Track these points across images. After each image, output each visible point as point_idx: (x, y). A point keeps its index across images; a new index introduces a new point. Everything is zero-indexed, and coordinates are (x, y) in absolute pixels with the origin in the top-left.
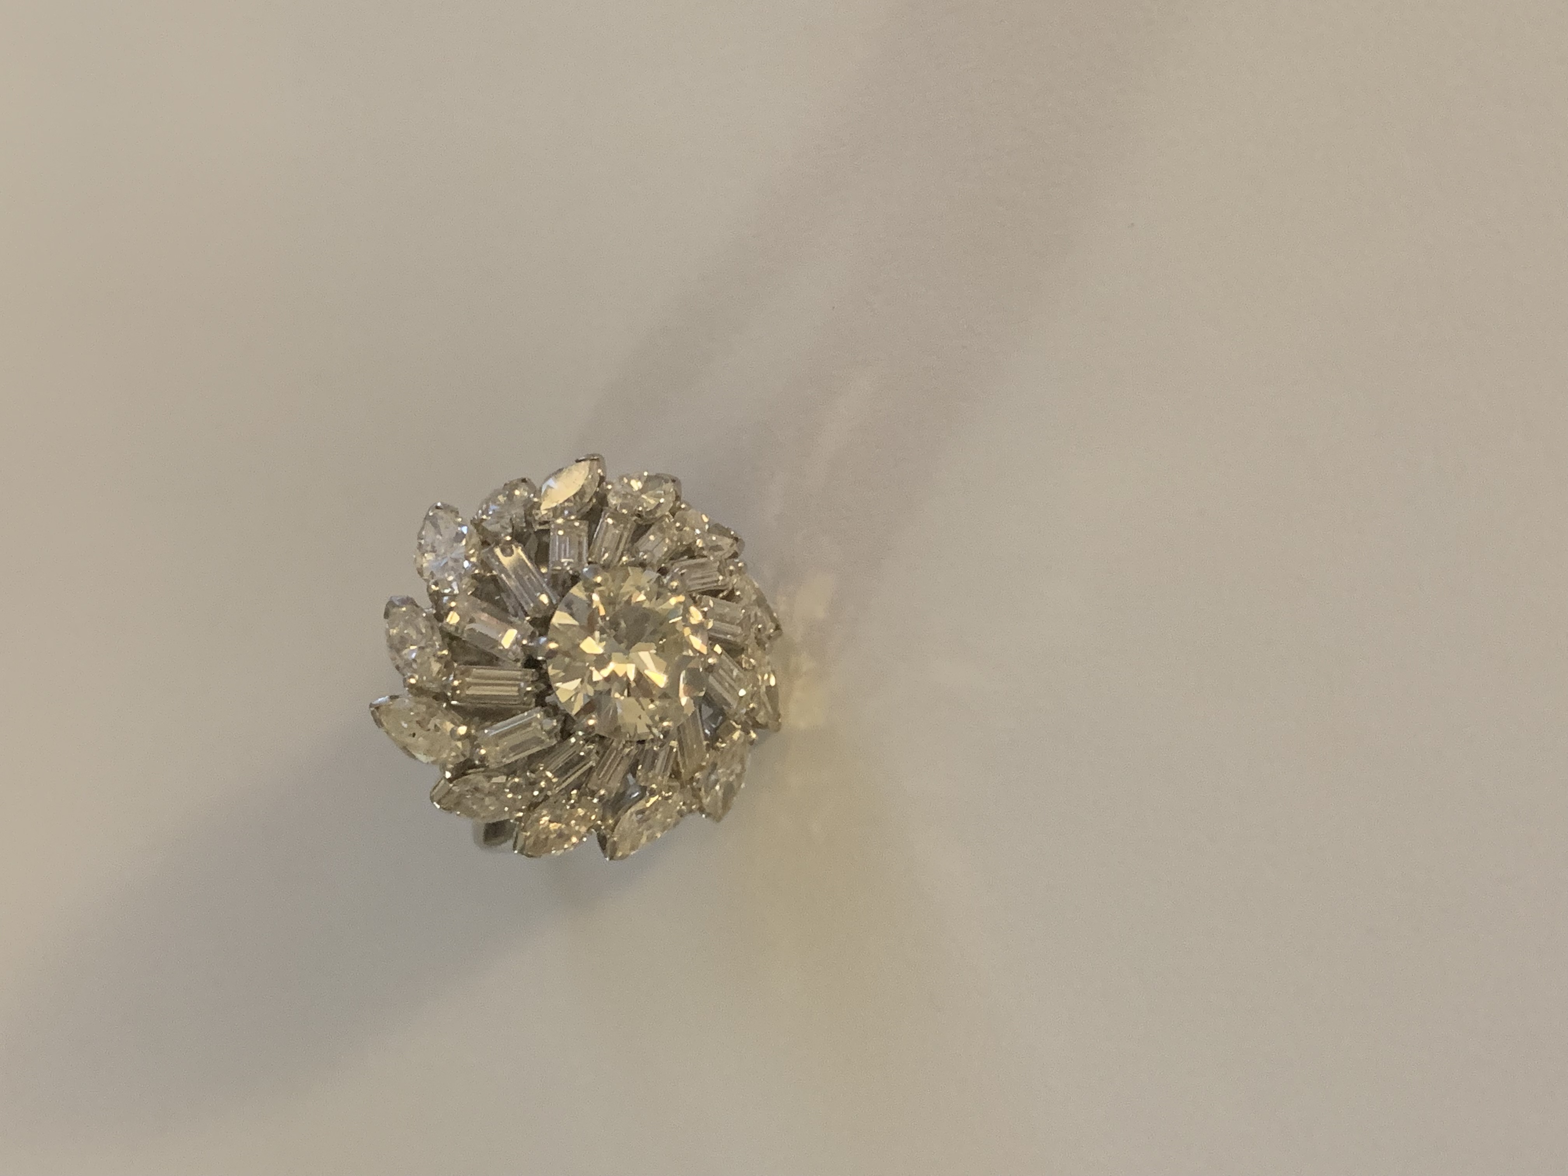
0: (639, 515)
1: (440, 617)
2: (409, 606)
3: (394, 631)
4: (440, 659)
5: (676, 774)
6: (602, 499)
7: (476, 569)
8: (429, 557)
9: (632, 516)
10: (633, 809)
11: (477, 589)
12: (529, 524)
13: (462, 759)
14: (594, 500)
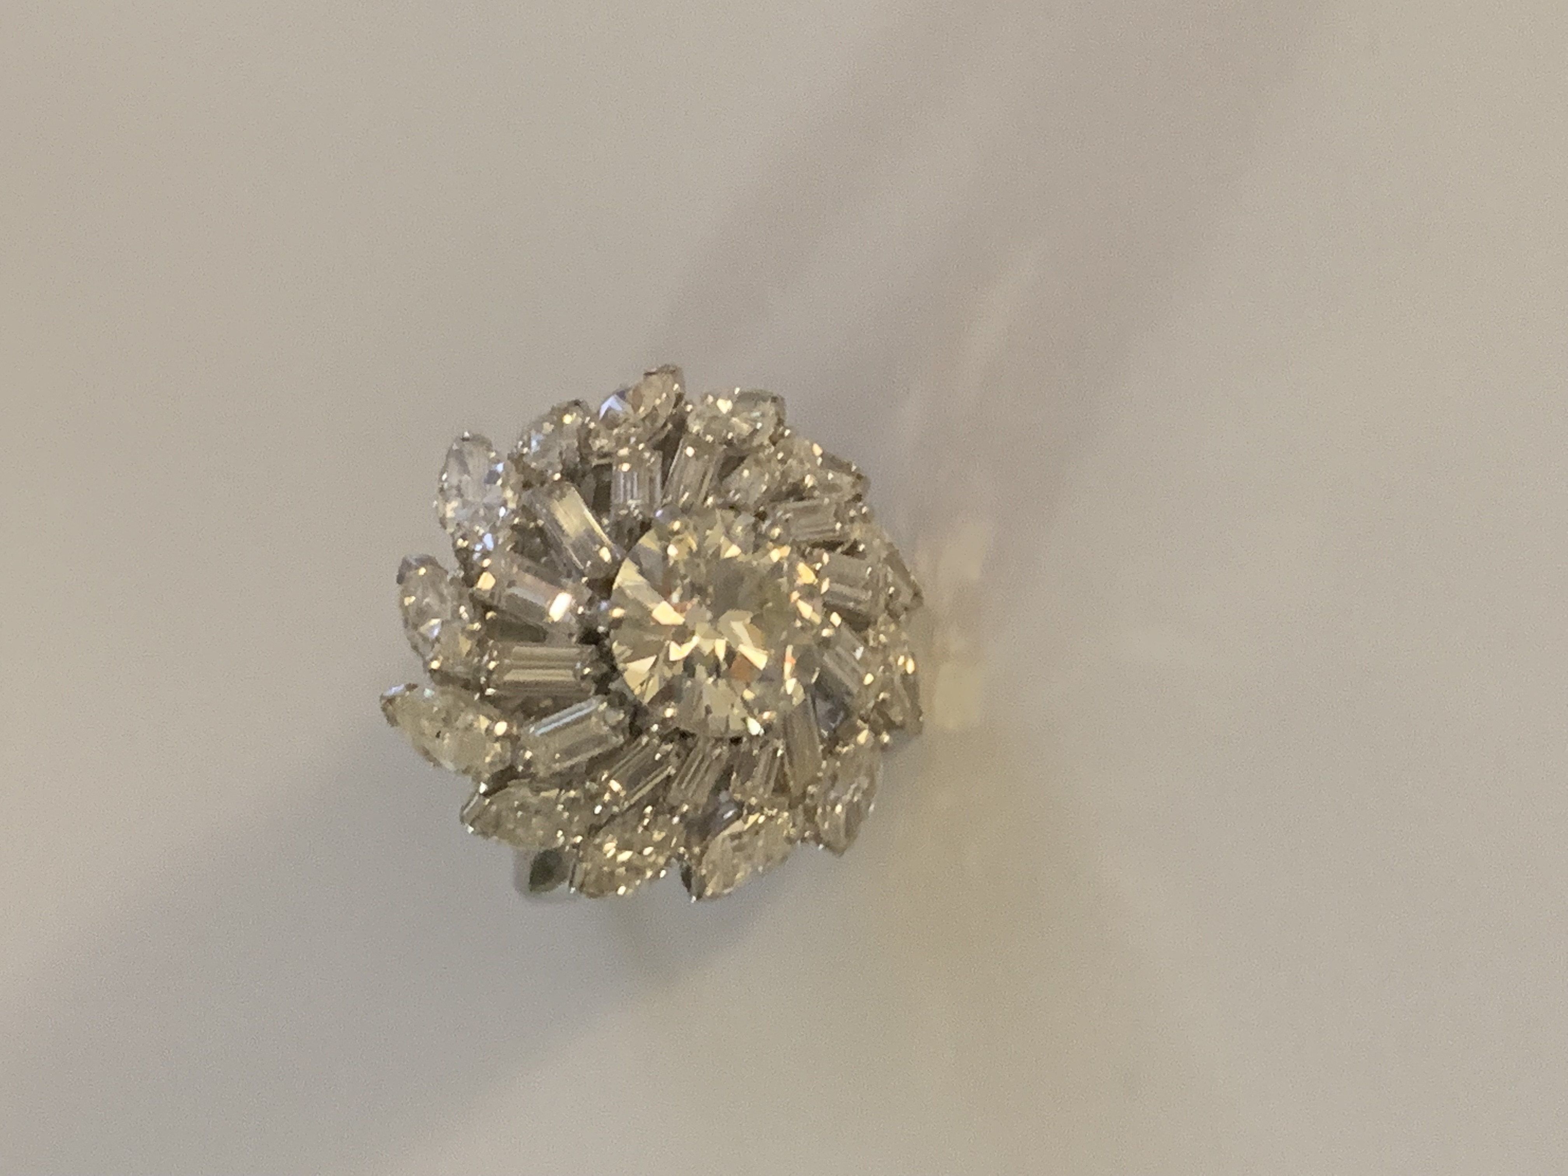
0: (729, 443)
1: (470, 580)
2: (429, 567)
3: (409, 600)
4: (472, 634)
5: (781, 788)
6: (680, 424)
7: (515, 517)
8: (454, 504)
9: (721, 444)
10: (726, 833)
11: (517, 543)
12: (584, 459)
13: (500, 767)
14: (670, 426)
